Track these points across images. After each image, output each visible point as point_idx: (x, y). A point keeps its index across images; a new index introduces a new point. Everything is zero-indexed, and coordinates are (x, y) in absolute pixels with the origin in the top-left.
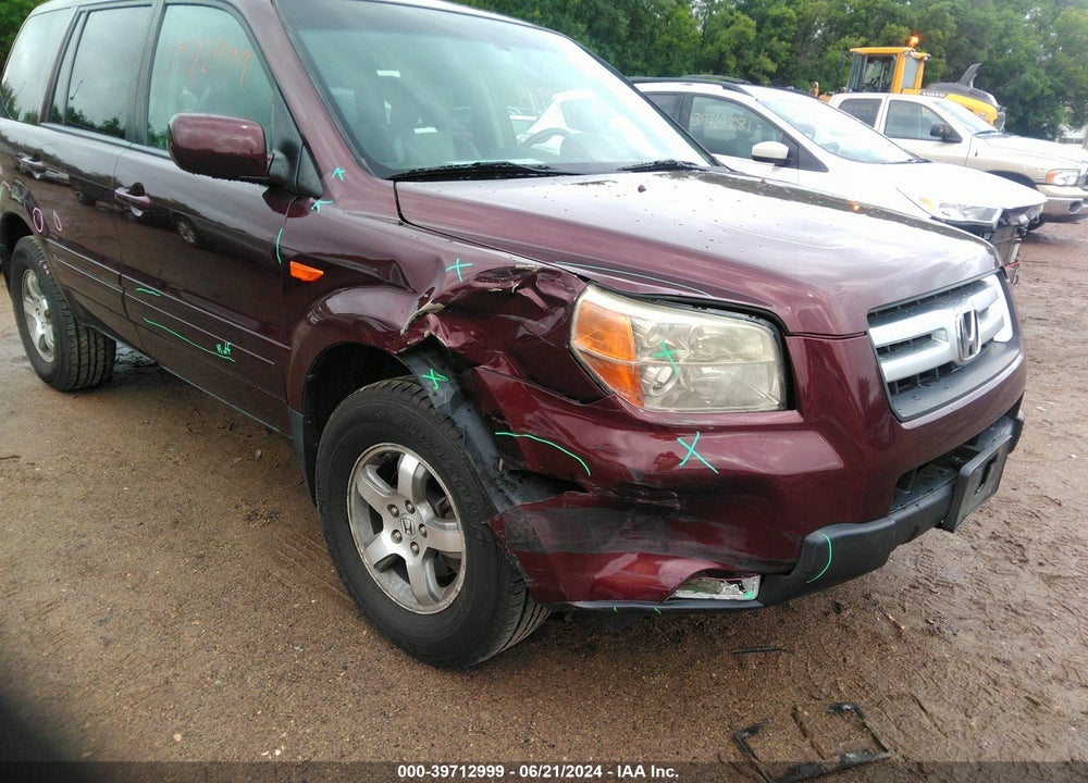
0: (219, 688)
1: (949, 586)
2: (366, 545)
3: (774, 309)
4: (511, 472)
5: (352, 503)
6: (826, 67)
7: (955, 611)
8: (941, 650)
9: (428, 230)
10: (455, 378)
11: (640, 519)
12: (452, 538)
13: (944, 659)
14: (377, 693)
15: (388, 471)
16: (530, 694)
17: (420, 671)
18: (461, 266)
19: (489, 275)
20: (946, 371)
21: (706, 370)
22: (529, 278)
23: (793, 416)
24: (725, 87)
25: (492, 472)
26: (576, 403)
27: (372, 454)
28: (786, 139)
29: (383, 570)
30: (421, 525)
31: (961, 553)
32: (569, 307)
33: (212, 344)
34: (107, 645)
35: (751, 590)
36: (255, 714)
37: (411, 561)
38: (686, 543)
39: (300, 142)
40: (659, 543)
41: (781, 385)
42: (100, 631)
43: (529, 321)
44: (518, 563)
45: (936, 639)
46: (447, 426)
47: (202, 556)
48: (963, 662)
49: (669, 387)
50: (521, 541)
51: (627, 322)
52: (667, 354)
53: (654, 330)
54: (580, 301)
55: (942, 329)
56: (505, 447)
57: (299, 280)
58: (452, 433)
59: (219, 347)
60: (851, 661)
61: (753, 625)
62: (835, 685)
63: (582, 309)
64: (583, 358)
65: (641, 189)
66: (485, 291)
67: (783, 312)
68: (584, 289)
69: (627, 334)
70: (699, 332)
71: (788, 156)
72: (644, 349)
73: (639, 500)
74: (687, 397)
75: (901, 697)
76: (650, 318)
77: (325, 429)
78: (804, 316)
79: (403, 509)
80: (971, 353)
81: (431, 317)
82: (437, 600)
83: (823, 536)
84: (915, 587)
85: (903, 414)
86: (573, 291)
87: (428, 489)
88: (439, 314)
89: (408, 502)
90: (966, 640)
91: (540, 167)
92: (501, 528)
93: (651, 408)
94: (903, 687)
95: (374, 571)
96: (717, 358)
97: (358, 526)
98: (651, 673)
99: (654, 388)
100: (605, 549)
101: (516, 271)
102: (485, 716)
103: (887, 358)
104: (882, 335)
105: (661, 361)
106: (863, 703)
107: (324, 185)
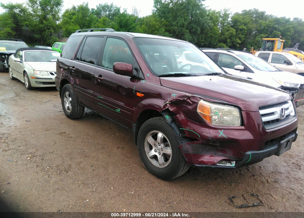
0: (118, 180)
1: (281, 173)
2: (148, 153)
3: (239, 106)
4: (182, 137)
5: (146, 143)
6: (256, 42)
7: (282, 178)
8: (278, 186)
9: (167, 87)
10: (171, 117)
11: (210, 147)
12: (169, 151)
13: (278, 188)
14: (151, 184)
15: (155, 137)
16: (184, 187)
17: (159, 180)
18: (175, 95)
19: (181, 97)
20: (277, 121)
21: (225, 117)
22: (189, 98)
23: (243, 127)
24: (228, 51)
25: (179, 137)
26: (197, 123)
27: (151, 133)
28: (243, 64)
29: (151, 158)
30: (162, 148)
31: (284, 166)
32: (197, 103)
33: (115, 109)
34: (94, 170)
35: (233, 164)
36: (126, 185)
37: (158, 156)
38: (220, 153)
39: (139, 69)
40: (214, 153)
41: (240, 121)
42: (92, 168)
43: (188, 106)
44: (184, 155)
45: (276, 183)
46: (169, 127)
47: (109, 155)
48: (283, 188)
49: (217, 120)
50: (185, 151)
51: (209, 107)
52: (217, 113)
53: (214, 109)
54: (199, 103)
55: (276, 112)
56: (182, 132)
57: (139, 96)
58: (171, 129)
59: (117, 110)
60: (256, 186)
61: (233, 178)
62: (252, 191)
63: (200, 104)
64: (199, 114)
65: (211, 80)
66: (180, 100)
67: (241, 106)
68: (200, 100)
69: (209, 109)
70: (223, 109)
71: (244, 69)
72: (212, 112)
73: (210, 143)
74: (221, 123)
75: (267, 194)
76: (214, 106)
77: (141, 127)
78: (245, 107)
79: (157, 145)
80: (283, 117)
81: (168, 105)
82: (164, 165)
83: (249, 153)
84: (272, 173)
85: (267, 128)
86: (198, 101)
87: (164, 140)
88: (170, 104)
89: (159, 143)
90: (284, 184)
91: (188, 74)
92: (181, 148)
93: (213, 124)
94: (268, 192)
95: (150, 158)
96: (228, 115)
97: (147, 148)
98: (210, 185)
99: (214, 121)
100: (202, 154)
101: (186, 96)
102: (174, 190)
103: (264, 117)
104: (262, 112)
105: (216, 115)
106: (258, 194)
107: (144, 77)
